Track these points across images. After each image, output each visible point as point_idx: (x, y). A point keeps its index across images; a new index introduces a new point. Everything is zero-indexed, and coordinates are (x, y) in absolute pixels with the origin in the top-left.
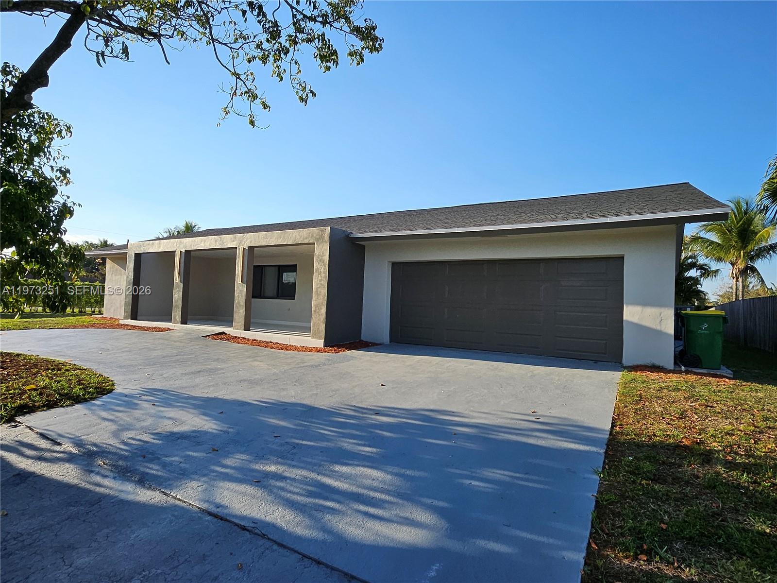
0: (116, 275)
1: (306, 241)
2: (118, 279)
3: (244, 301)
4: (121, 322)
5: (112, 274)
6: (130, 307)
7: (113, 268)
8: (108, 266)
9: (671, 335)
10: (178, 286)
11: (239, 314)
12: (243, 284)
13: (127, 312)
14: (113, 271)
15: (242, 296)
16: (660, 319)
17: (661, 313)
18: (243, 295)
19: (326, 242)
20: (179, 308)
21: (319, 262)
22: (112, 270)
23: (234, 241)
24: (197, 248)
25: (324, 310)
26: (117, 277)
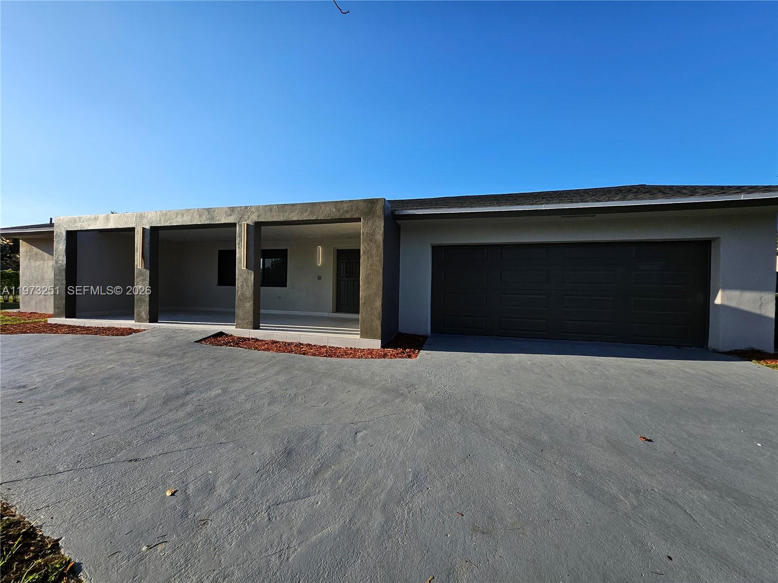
0: (36, 261)
1: (348, 216)
2: (39, 265)
3: (251, 292)
4: (51, 321)
5: (30, 259)
6: (64, 301)
7: (30, 251)
8: (22, 249)
9: (771, 319)
10: (141, 273)
11: (245, 307)
12: (250, 271)
13: (58, 308)
14: (31, 256)
15: (248, 286)
16: (760, 303)
17: (761, 297)
18: (250, 285)
19: (380, 217)
20: (144, 301)
21: (369, 242)
22: (29, 254)
23: (231, 215)
24: (170, 223)
25: (378, 303)
26: (38, 263)
